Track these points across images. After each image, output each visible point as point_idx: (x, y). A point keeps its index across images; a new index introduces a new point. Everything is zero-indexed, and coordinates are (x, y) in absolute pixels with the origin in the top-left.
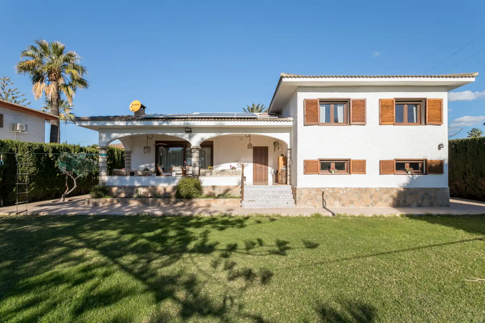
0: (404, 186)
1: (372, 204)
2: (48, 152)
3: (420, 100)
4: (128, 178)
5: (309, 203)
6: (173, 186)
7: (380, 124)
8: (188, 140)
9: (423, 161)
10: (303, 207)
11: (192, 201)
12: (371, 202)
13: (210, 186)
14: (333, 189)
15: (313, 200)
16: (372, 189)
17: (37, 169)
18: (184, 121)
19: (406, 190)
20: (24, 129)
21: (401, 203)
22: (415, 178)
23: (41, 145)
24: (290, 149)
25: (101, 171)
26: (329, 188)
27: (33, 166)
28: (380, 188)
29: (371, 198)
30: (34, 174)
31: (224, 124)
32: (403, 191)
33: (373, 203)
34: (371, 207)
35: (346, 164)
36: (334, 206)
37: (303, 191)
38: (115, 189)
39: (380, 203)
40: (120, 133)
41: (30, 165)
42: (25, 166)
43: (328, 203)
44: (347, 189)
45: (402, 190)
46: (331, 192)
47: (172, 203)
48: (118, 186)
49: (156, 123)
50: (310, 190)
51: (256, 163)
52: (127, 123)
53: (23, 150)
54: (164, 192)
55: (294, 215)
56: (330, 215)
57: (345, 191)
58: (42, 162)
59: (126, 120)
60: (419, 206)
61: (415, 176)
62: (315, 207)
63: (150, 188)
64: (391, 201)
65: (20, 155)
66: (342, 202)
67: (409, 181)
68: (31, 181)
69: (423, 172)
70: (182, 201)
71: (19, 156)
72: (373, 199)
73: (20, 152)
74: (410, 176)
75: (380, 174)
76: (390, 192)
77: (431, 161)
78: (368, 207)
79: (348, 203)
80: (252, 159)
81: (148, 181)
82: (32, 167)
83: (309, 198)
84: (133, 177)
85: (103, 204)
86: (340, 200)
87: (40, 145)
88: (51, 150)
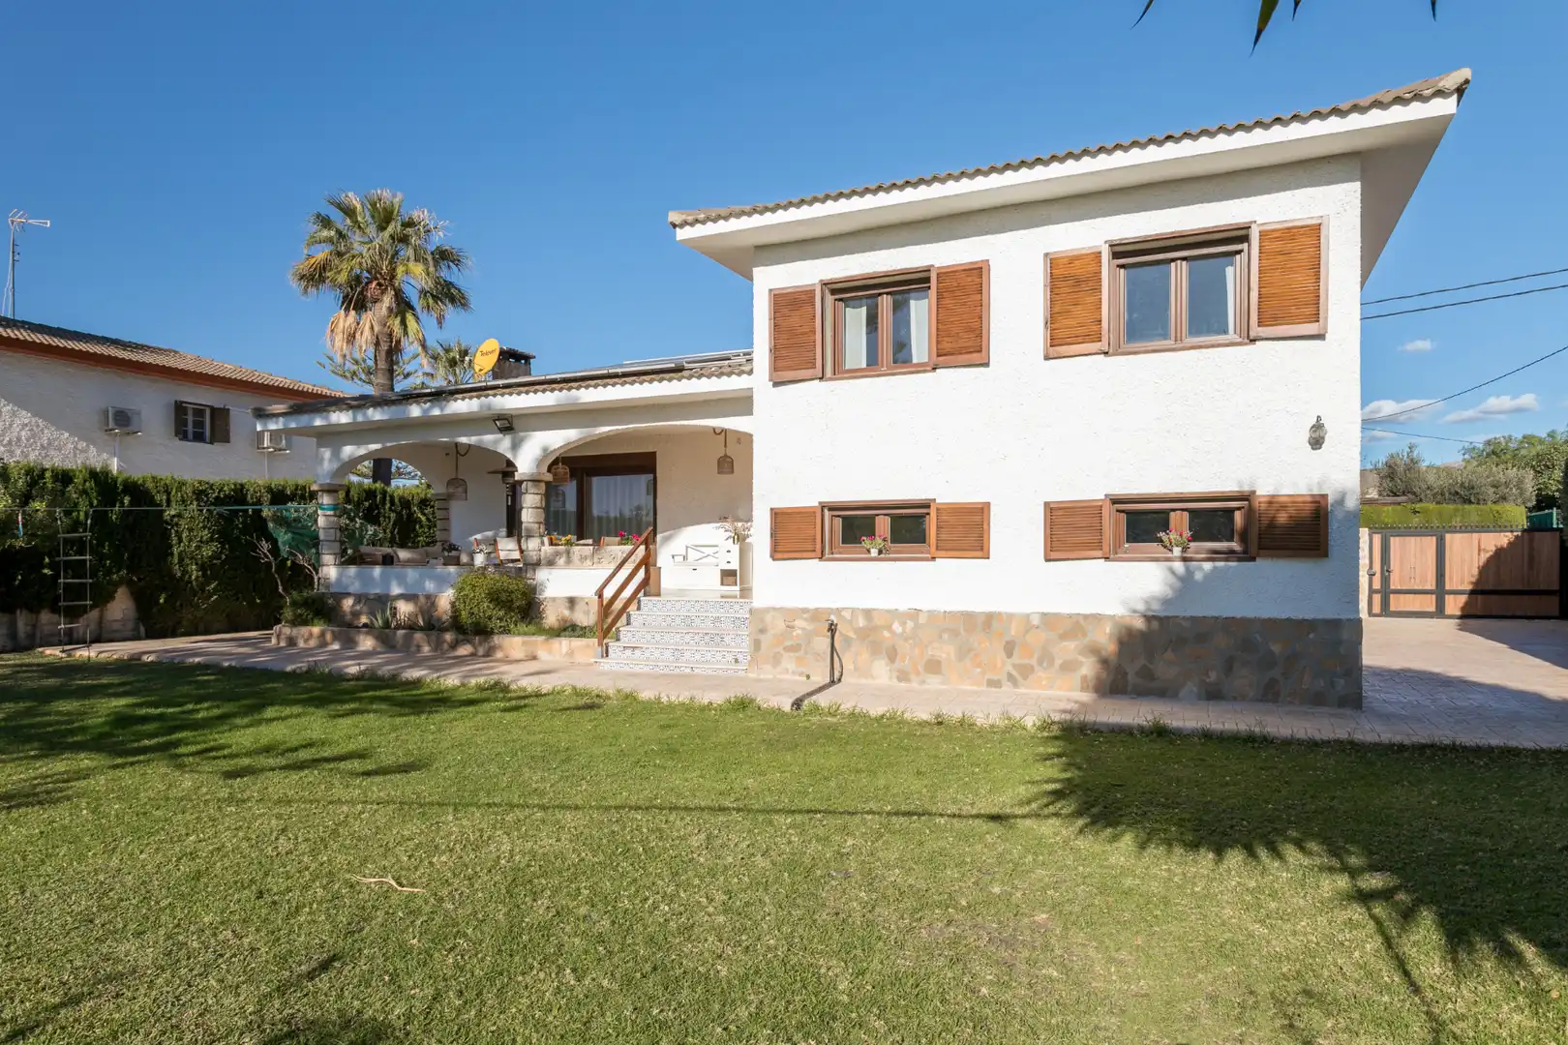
0: (1149, 609)
1: (1010, 677)
2: (259, 502)
4: (378, 571)
5: (789, 663)
7: (1047, 357)
8: (509, 455)
11: (492, 644)
12: (1010, 668)
13: (560, 598)
14: (867, 613)
15: (802, 652)
16: (1011, 616)
17: (223, 548)
18: (478, 397)
19: (1155, 624)
20: (284, 442)
21: (1131, 677)
22: (1198, 576)
23: (238, 486)
25: (325, 554)
26: (853, 610)
27: (212, 539)
28: (1044, 615)
29: (1010, 655)
30: (215, 562)
31: (577, 399)
32: (1142, 633)
33: (1014, 673)
34: (1007, 687)
36: (872, 677)
37: (768, 618)
38: (348, 604)
39: (1040, 673)
40: (358, 443)
41: (202, 537)
42: (190, 541)
43: (852, 667)
44: (918, 614)
45: (1139, 624)
46: (861, 625)
47: (446, 646)
48: (355, 595)
49: (415, 411)
50: (791, 614)
53: (183, 501)
55: (673, 699)
56: (786, 704)
57: (910, 624)
58: (238, 528)
59: (351, 407)
60: (1213, 695)
61: (1201, 569)
62: (808, 677)
63: (422, 600)
64: (1088, 668)
65: (173, 512)
66: (898, 664)
67: (1171, 586)
68: (207, 580)
71: (174, 516)
72: (1016, 659)
73: (174, 506)
74: (1179, 566)
75: (1047, 558)
76: (1085, 635)
77: (1272, 501)
78: (998, 690)
79: (920, 668)
82: (207, 542)
83: (788, 643)
84: (389, 569)
86: (892, 655)
87: (235, 485)
88: (267, 497)
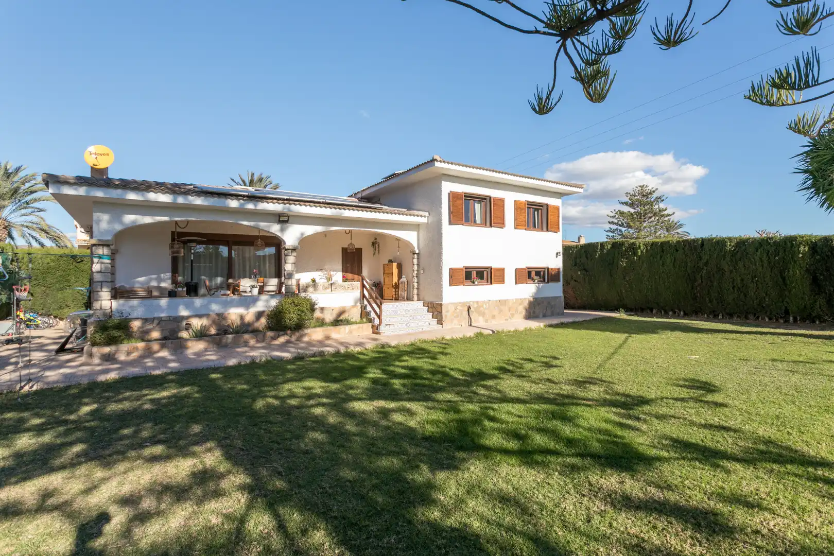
0: (533, 296)
1: (510, 317)
3: (541, 205)
4: (164, 302)
5: (455, 322)
6: (256, 312)
7: (515, 228)
8: (279, 234)
9: (544, 268)
10: (450, 327)
12: (510, 315)
14: (477, 302)
15: (459, 317)
16: (510, 300)
19: (535, 300)
21: (533, 314)
22: (540, 287)
24: (418, 254)
25: (102, 291)
26: (474, 302)
28: (516, 299)
29: (509, 311)
32: (532, 302)
34: (509, 320)
35: (485, 273)
37: (449, 307)
38: (136, 325)
39: (516, 316)
43: (473, 320)
44: (489, 302)
45: (532, 300)
46: (476, 306)
47: (268, 339)
48: (142, 319)
50: (456, 305)
51: (346, 272)
52: (175, 199)
54: (241, 324)
56: (491, 333)
57: (487, 305)
62: (461, 325)
63: (214, 317)
64: (524, 312)
66: (485, 318)
67: (536, 290)
69: (544, 281)
70: (287, 334)
72: (511, 312)
74: (537, 285)
75: (516, 283)
76: (523, 304)
77: (552, 269)
80: (341, 267)
81: (206, 306)
83: (455, 315)
85: (128, 354)
86: (484, 315)
